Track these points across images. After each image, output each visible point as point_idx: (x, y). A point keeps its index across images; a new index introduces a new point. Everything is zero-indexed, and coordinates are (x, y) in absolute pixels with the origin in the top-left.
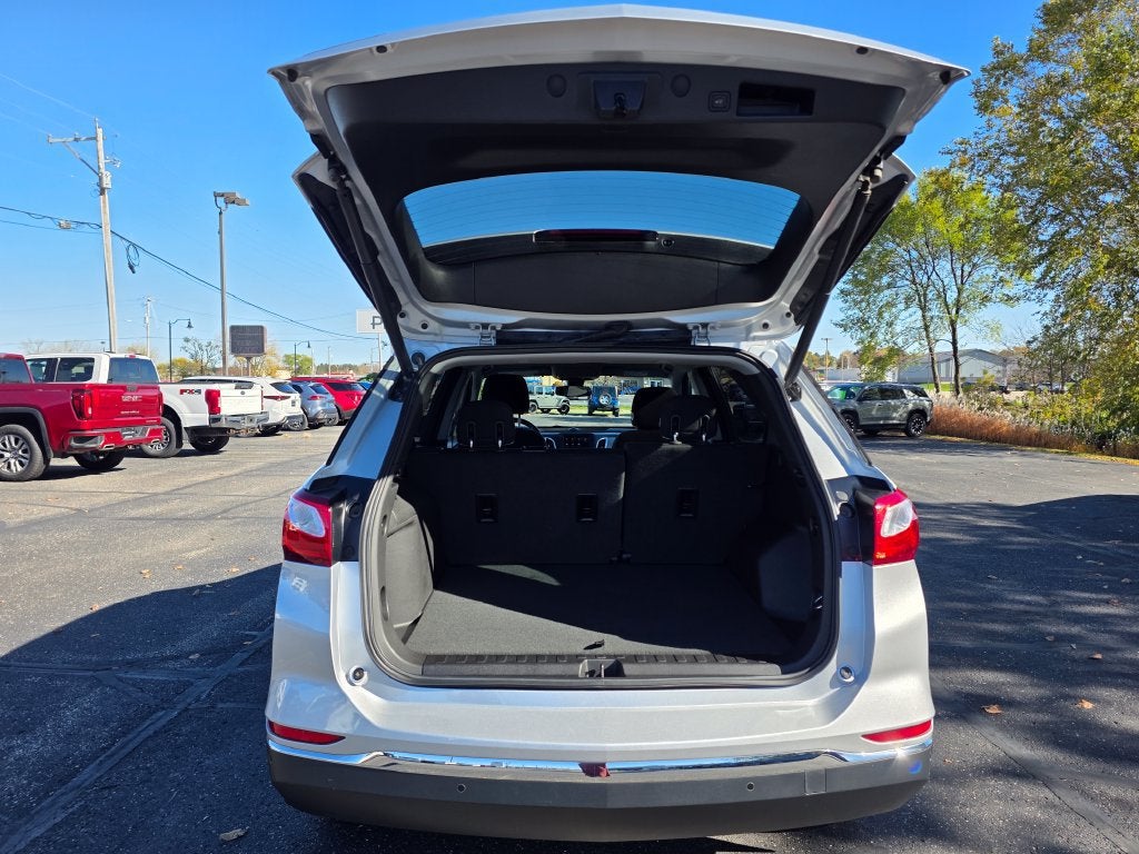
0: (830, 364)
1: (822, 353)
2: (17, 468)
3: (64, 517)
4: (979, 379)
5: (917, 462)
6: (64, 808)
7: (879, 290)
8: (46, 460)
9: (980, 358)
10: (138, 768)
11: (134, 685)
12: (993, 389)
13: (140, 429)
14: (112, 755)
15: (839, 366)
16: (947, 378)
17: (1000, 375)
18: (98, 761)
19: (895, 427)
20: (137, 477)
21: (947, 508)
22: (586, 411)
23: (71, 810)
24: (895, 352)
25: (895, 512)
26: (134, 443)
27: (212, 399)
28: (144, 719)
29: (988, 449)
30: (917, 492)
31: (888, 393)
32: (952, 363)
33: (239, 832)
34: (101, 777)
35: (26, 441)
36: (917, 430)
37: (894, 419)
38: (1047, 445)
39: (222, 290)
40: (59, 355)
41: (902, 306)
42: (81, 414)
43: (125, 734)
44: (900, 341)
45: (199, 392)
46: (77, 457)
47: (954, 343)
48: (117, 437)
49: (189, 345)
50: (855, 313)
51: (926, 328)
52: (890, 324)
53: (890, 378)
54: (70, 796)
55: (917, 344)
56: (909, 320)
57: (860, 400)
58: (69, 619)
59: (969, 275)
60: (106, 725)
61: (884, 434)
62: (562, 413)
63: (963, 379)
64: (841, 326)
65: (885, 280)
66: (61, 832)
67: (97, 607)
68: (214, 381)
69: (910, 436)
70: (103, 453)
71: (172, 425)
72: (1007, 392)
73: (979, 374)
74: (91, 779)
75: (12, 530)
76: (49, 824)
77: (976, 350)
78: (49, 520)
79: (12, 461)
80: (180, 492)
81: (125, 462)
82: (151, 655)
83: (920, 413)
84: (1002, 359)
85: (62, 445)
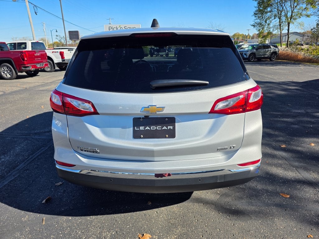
0: (249, 38)
1: (247, 34)
2: (9, 76)
3: (22, 90)
4: (295, 42)
5: (272, 69)
6: (14, 176)
7: (266, 13)
8: (17, 74)
9: (296, 35)
10: (35, 164)
11: (36, 140)
12: (298, 45)
13: (42, 64)
14: (28, 160)
15: (252, 39)
16: (285, 42)
17: (301, 40)
18: (24, 162)
19: (267, 58)
20: (43, 78)
21: (279, 84)
22: (174, 56)
23: (15, 177)
24: (270, 33)
25: (255, 94)
26: (41, 68)
27: (62, 54)
28: (38, 150)
29: (294, 64)
30: (271, 78)
31: (266, 47)
32: (287, 36)
33: (60, 183)
34: (25, 167)
35: (10, 68)
36: (273, 59)
37: (266, 55)
38: (313, 62)
39: (63, 19)
40: (17, 42)
41: (273, 18)
42: (24, 60)
43: (32, 154)
44: (271, 30)
45: (58, 52)
46: (26, 72)
47: (288, 30)
48: (35, 66)
49: (58, 37)
50: (258, 21)
51: (280, 25)
52: (269, 24)
53: (267, 42)
54: (16, 172)
55: (277, 31)
56: (275, 23)
57: (257, 49)
58: (20, 120)
59: (296, 7)
60: (27, 151)
61: (263, 60)
62: (166, 56)
63: (290, 42)
64: (253, 26)
65: (269, 9)
66: (12, 183)
67: (28, 117)
68: (62, 49)
69: (271, 60)
70: (33, 71)
71: (52, 62)
72: (303, 46)
73: (294, 40)
74: (22, 167)
75: (7, 94)
76: (9, 181)
77: (295, 32)
78: (18, 91)
79: (7, 74)
80: (55, 82)
81: (40, 73)
82: (42, 131)
83: (275, 53)
84: (302, 35)
85: (20, 69)
